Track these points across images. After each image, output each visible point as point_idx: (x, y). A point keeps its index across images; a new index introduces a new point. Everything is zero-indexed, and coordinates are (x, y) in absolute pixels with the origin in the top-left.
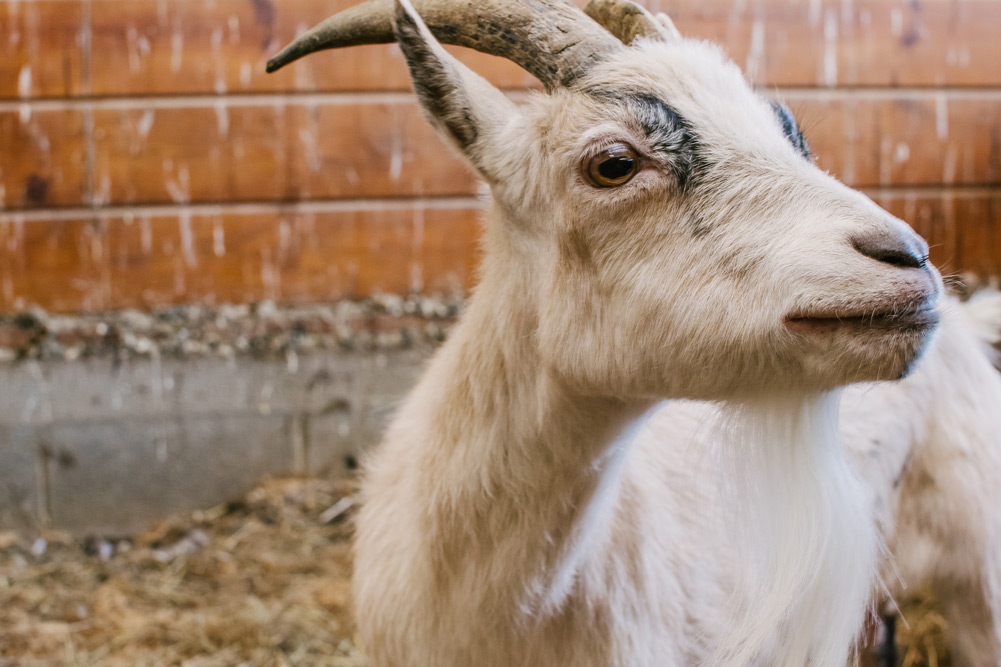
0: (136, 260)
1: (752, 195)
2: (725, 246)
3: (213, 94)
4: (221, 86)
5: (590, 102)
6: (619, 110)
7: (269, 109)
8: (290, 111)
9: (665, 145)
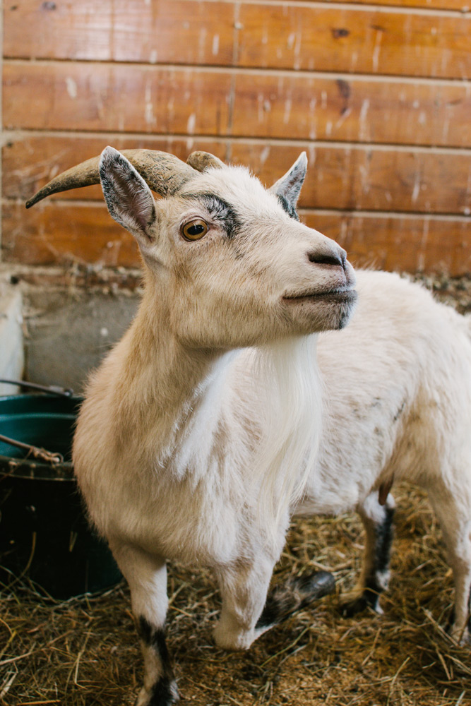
1: (263, 236)
2: (251, 262)
3: (309, 140)
4: (313, 135)
5: (182, 200)
6: (196, 203)
7: (343, 150)
8: (354, 152)
9: (219, 217)
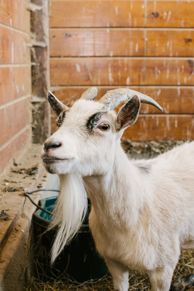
0: (154, 128)
3: (177, 85)
7: (191, 89)
